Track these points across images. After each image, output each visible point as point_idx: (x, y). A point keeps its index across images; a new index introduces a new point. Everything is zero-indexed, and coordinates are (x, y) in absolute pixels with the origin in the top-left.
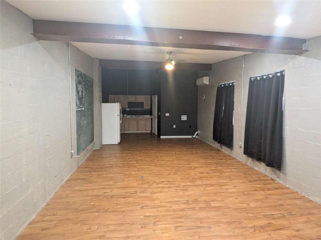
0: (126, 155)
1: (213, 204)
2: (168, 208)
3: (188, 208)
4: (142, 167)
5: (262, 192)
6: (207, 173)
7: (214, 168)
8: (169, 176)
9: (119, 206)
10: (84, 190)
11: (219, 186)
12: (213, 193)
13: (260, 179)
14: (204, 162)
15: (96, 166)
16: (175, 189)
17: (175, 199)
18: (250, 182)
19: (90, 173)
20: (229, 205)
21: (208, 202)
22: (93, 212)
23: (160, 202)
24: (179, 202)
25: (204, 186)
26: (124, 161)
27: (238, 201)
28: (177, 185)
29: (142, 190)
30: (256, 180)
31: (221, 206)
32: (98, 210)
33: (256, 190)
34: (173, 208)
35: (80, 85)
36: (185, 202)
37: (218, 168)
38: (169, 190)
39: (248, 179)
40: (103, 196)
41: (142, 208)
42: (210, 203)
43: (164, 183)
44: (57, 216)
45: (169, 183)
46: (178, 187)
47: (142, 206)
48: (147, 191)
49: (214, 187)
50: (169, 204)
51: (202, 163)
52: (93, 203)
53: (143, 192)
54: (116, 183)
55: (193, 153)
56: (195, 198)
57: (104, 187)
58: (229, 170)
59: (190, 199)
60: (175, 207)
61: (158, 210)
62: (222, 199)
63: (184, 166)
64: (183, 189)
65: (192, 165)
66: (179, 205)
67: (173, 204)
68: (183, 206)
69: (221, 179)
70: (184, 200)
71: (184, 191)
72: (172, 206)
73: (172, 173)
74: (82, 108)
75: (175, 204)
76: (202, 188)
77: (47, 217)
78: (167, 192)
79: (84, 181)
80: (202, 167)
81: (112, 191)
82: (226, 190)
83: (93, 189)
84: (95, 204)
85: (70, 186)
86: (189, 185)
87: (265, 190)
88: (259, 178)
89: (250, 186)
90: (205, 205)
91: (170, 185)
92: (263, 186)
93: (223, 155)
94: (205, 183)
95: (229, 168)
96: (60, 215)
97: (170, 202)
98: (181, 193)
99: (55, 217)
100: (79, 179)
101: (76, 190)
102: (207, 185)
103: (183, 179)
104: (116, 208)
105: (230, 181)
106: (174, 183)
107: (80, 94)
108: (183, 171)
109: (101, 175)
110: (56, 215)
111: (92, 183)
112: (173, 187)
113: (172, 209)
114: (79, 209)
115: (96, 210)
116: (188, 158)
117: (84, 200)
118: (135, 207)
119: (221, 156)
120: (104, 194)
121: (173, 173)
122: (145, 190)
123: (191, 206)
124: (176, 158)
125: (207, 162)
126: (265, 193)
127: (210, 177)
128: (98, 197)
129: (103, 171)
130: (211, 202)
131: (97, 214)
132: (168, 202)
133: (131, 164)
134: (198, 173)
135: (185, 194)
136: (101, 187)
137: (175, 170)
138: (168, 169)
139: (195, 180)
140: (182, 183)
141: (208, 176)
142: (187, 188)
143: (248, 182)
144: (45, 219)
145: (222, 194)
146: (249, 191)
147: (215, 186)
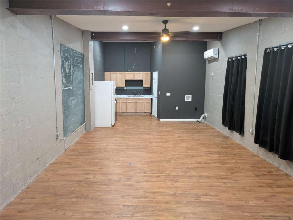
0: (118, 139)
1: (204, 199)
2: (151, 199)
3: (173, 201)
4: (132, 153)
5: (269, 189)
6: (206, 163)
7: (215, 158)
8: (161, 164)
9: (99, 194)
10: (66, 175)
11: (216, 179)
12: (207, 186)
13: (271, 173)
14: (205, 150)
15: (84, 150)
16: (164, 178)
17: (162, 190)
18: (257, 176)
19: (76, 157)
20: (223, 201)
21: (199, 195)
22: (71, 198)
23: (144, 192)
24: (165, 193)
25: (198, 178)
26: (114, 146)
27: (235, 197)
28: (167, 175)
29: (127, 178)
30: (265, 175)
31: (213, 202)
32: (76, 196)
33: (261, 186)
34: (157, 199)
35: (67, 62)
36: (172, 193)
37: (220, 158)
38: (157, 180)
39: (256, 173)
40: (85, 182)
41: (123, 197)
42: (201, 198)
43: (153, 171)
44: (35, 200)
45: (159, 171)
46: (168, 176)
47: (123, 195)
48: (132, 179)
49: (209, 180)
50: (153, 194)
51: (203, 151)
52: (73, 189)
53: (128, 180)
54: (100, 169)
55: (194, 140)
56: (184, 191)
57: (88, 172)
58: (234, 161)
59: (177, 191)
60: (159, 198)
61: (139, 201)
62: (216, 194)
63: (179, 154)
64: (173, 179)
65: (190, 154)
66: (164, 196)
67: (158, 195)
68: (168, 198)
69: (220, 171)
70: (171, 191)
71: (173, 182)
72: (156, 197)
73: (163, 161)
74: (70, 86)
75: (160, 195)
76: (195, 180)
77: (25, 200)
78: (154, 182)
79: (68, 165)
80: (201, 156)
81: (95, 177)
82: (224, 184)
83: (76, 174)
84: (75, 190)
85: (53, 169)
86: (180, 176)
87: (274, 186)
88: (269, 172)
89: (256, 181)
90: (194, 199)
91: (159, 174)
92: (272, 182)
93: (231, 142)
94: (201, 174)
95: (234, 159)
96: (38, 199)
97: (155, 193)
98: (170, 184)
99: (32, 200)
100: (64, 163)
101: (58, 174)
102: (202, 177)
103: (176, 169)
104: (96, 195)
105: (232, 174)
106: (164, 172)
107: (67, 71)
108: (177, 160)
109: (87, 159)
110: (34, 198)
111: (76, 168)
112: (162, 177)
113: (156, 201)
114: (58, 194)
115: (74, 196)
116: (187, 145)
117: (65, 185)
118: (115, 195)
119: (228, 144)
120: (87, 180)
121: (166, 161)
122: (130, 178)
123: (177, 199)
124: (173, 145)
125: (210, 150)
126: (273, 190)
127: (208, 168)
128: (79, 182)
129: (91, 156)
130: (202, 196)
131: (74, 200)
132: (152, 193)
133: (121, 149)
134: (195, 162)
135: (174, 185)
136: (84, 172)
137: (168, 158)
138: (161, 156)
139: (189, 170)
140: (173, 173)
141: (206, 167)
142: (177, 179)
143: (255, 176)
144: (23, 201)
145: (217, 188)
146: (252, 187)
147: (211, 178)
